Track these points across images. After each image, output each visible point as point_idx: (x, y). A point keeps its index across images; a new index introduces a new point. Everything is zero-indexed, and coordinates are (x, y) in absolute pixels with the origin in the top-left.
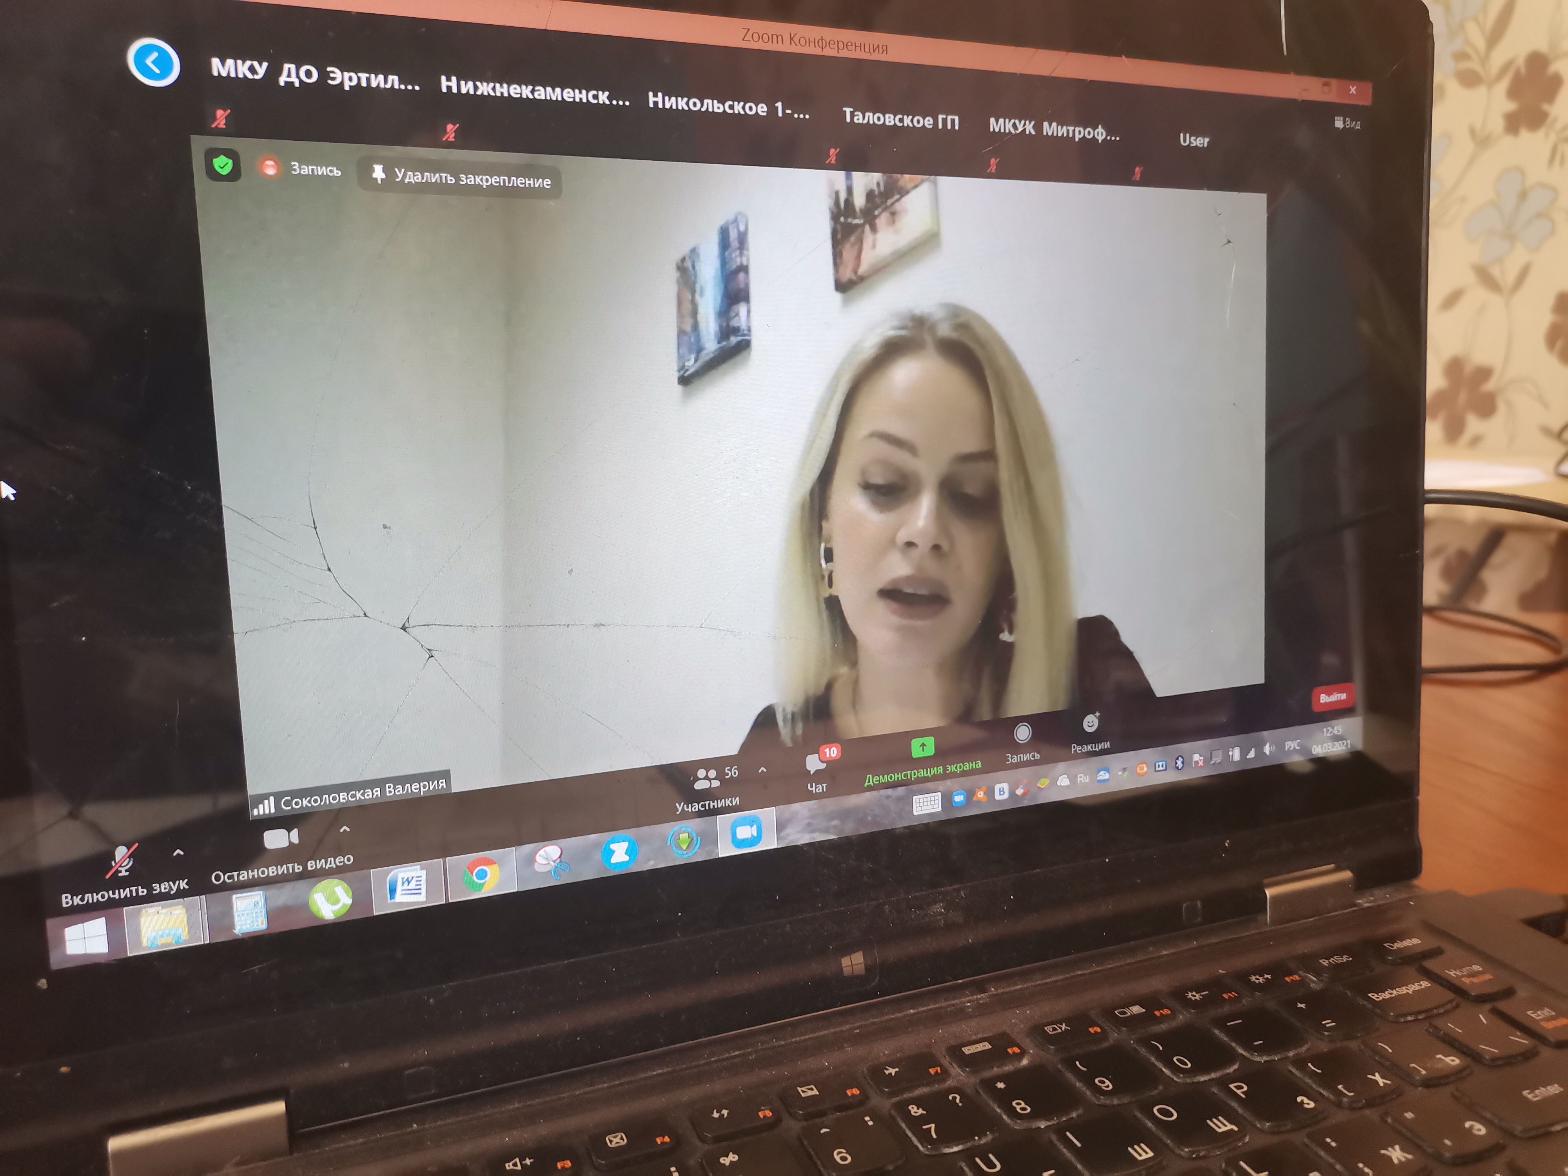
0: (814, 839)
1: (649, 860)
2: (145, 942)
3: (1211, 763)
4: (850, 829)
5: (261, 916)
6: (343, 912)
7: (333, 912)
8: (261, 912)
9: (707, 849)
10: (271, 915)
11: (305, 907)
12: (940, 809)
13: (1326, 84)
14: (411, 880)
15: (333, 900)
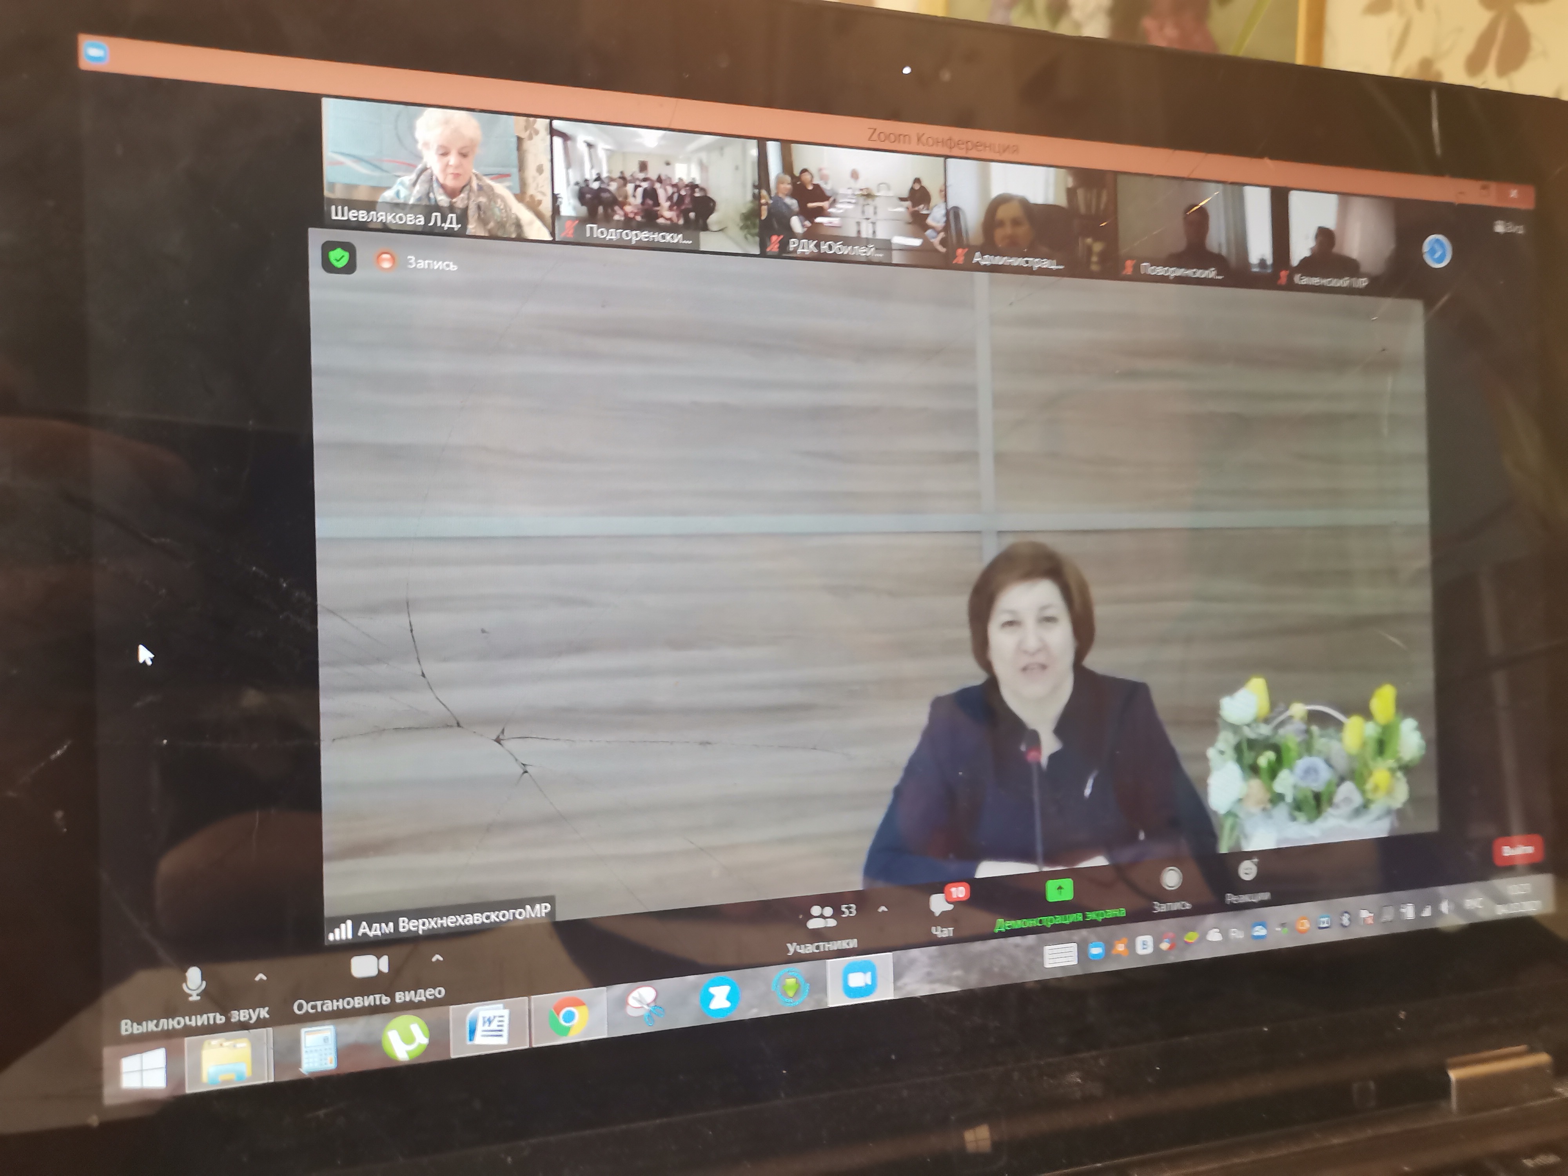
0: (934, 990)
1: (751, 1007)
2: (205, 1078)
3: (1381, 921)
4: (974, 981)
5: (331, 1054)
6: (418, 1053)
7: (408, 1052)
8: (330, 1049)
9: (815, 997)
10: (342, 1053)
11: (377, 1046)
12: (1076, 962)
13: (1484, 188)
14: (493, 1020)
15: (408, 1039)
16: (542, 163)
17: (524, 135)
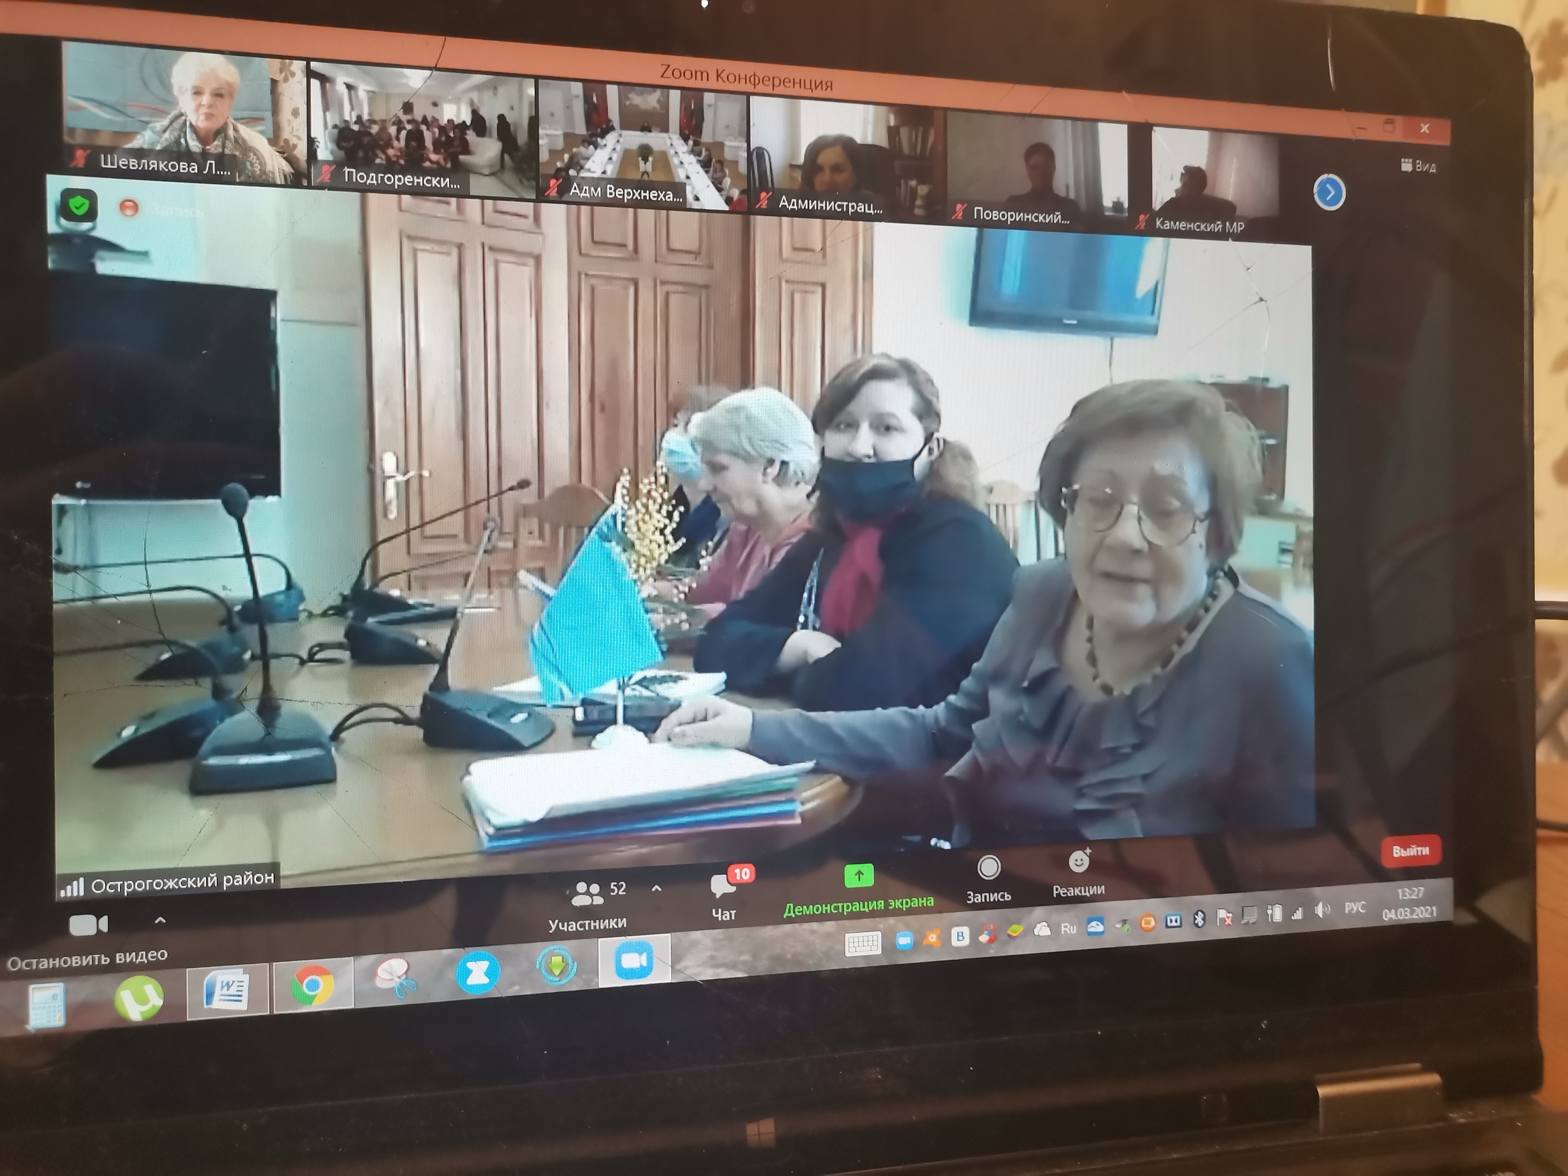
0: (718, 974)
1: (513, 984)
3: (1243, 922)
4: (763, 968)
5: (59, 1011)
6: (151, 1014)
7: (142, 1013)
8: (59, 1006)
9: (584, 976)
10: (71, 1011)
11: (109, 1005)
12: (880, 952)
13: (1388, 122)
14: (232, 984)
15: (142, 1000)
16: (298, 105)
17: (279, 77)
